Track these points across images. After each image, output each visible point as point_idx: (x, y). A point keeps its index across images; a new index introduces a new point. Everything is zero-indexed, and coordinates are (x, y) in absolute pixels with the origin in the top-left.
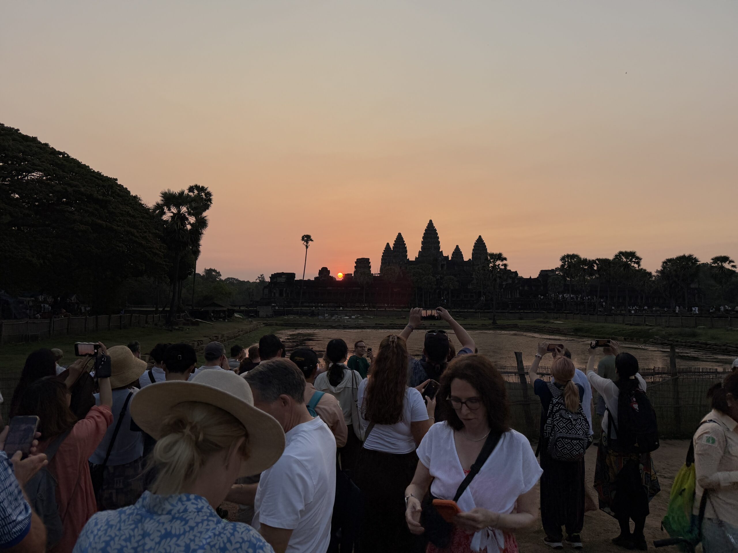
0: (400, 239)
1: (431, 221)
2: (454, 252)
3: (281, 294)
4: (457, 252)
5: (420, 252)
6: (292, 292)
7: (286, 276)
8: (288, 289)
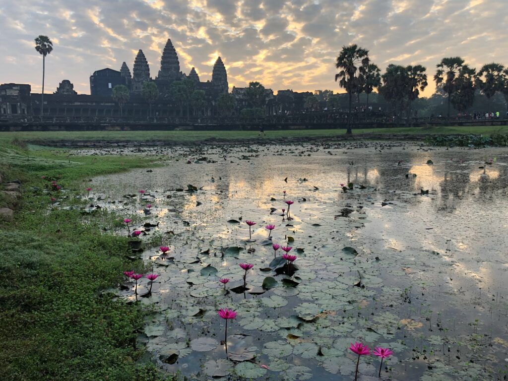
0: (141, 57)
1: (169, 40)
4: (193, 74)
5: (159, 72)
6: (28, 108)
7: (19, 88)
8: (22, 104)
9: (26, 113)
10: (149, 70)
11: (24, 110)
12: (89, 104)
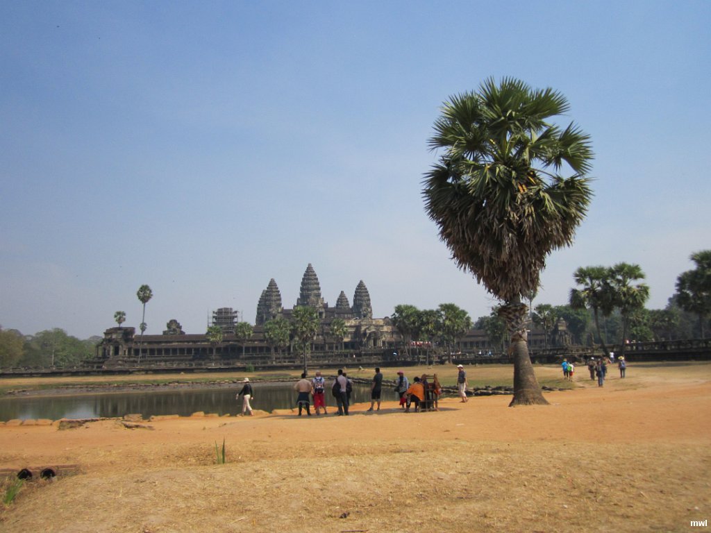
0: (272, 285)
1: (310, 265)
2: (339, 299)
3: (116, 351)
4: (342, 299)
5: (298, 299)
6: (130, 350)
7: (123, 331)
8: (124, 346)
9: (127, 354)
10: (280, 300)
11: (125, 351)
12: (186, 343)
